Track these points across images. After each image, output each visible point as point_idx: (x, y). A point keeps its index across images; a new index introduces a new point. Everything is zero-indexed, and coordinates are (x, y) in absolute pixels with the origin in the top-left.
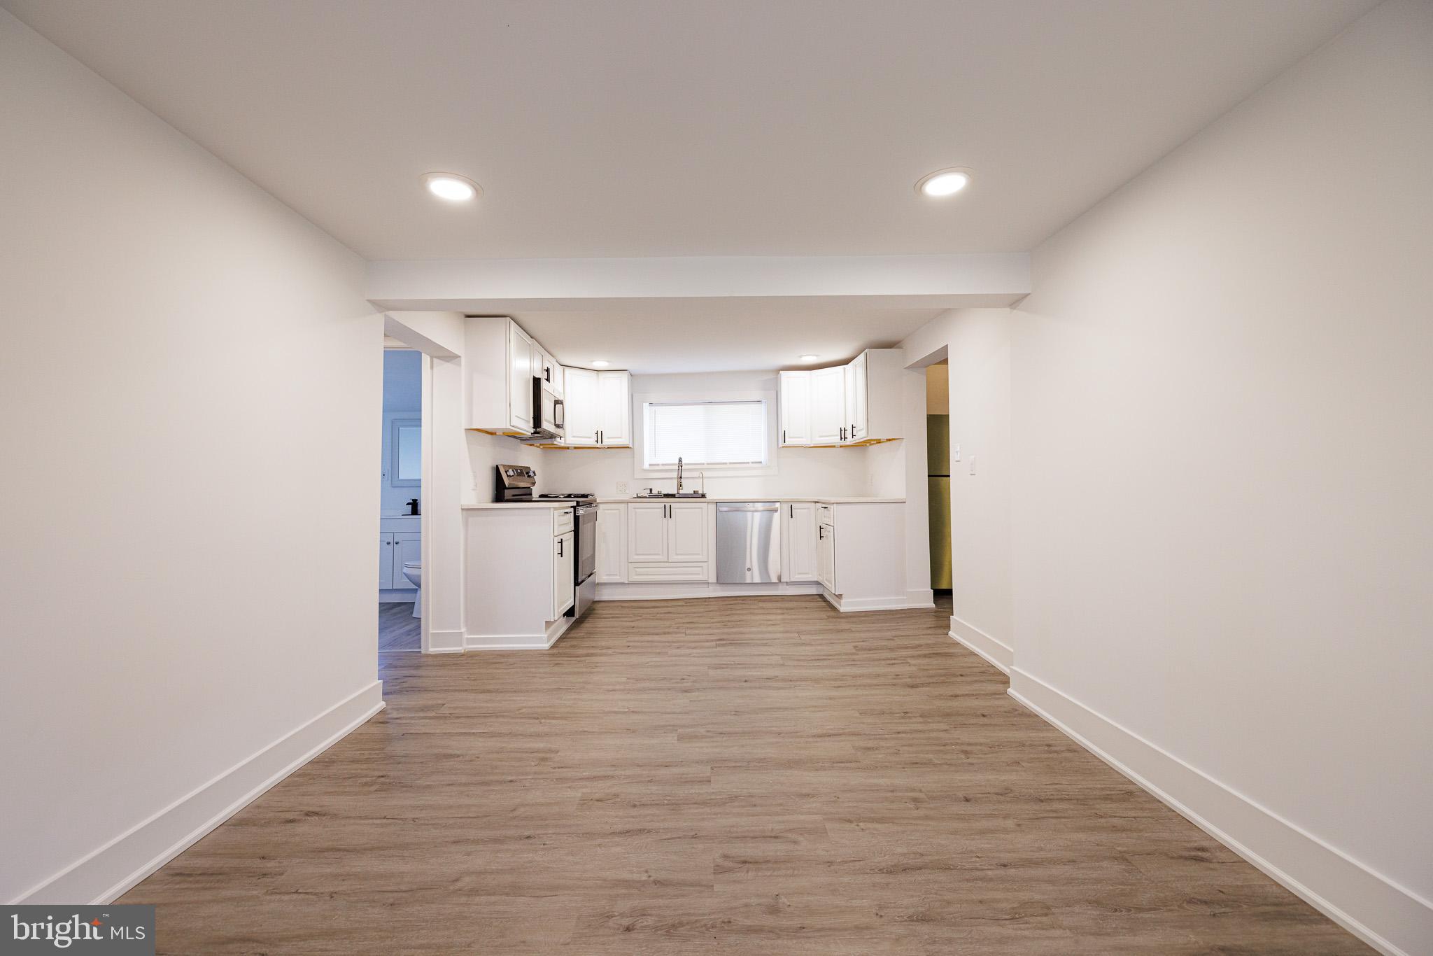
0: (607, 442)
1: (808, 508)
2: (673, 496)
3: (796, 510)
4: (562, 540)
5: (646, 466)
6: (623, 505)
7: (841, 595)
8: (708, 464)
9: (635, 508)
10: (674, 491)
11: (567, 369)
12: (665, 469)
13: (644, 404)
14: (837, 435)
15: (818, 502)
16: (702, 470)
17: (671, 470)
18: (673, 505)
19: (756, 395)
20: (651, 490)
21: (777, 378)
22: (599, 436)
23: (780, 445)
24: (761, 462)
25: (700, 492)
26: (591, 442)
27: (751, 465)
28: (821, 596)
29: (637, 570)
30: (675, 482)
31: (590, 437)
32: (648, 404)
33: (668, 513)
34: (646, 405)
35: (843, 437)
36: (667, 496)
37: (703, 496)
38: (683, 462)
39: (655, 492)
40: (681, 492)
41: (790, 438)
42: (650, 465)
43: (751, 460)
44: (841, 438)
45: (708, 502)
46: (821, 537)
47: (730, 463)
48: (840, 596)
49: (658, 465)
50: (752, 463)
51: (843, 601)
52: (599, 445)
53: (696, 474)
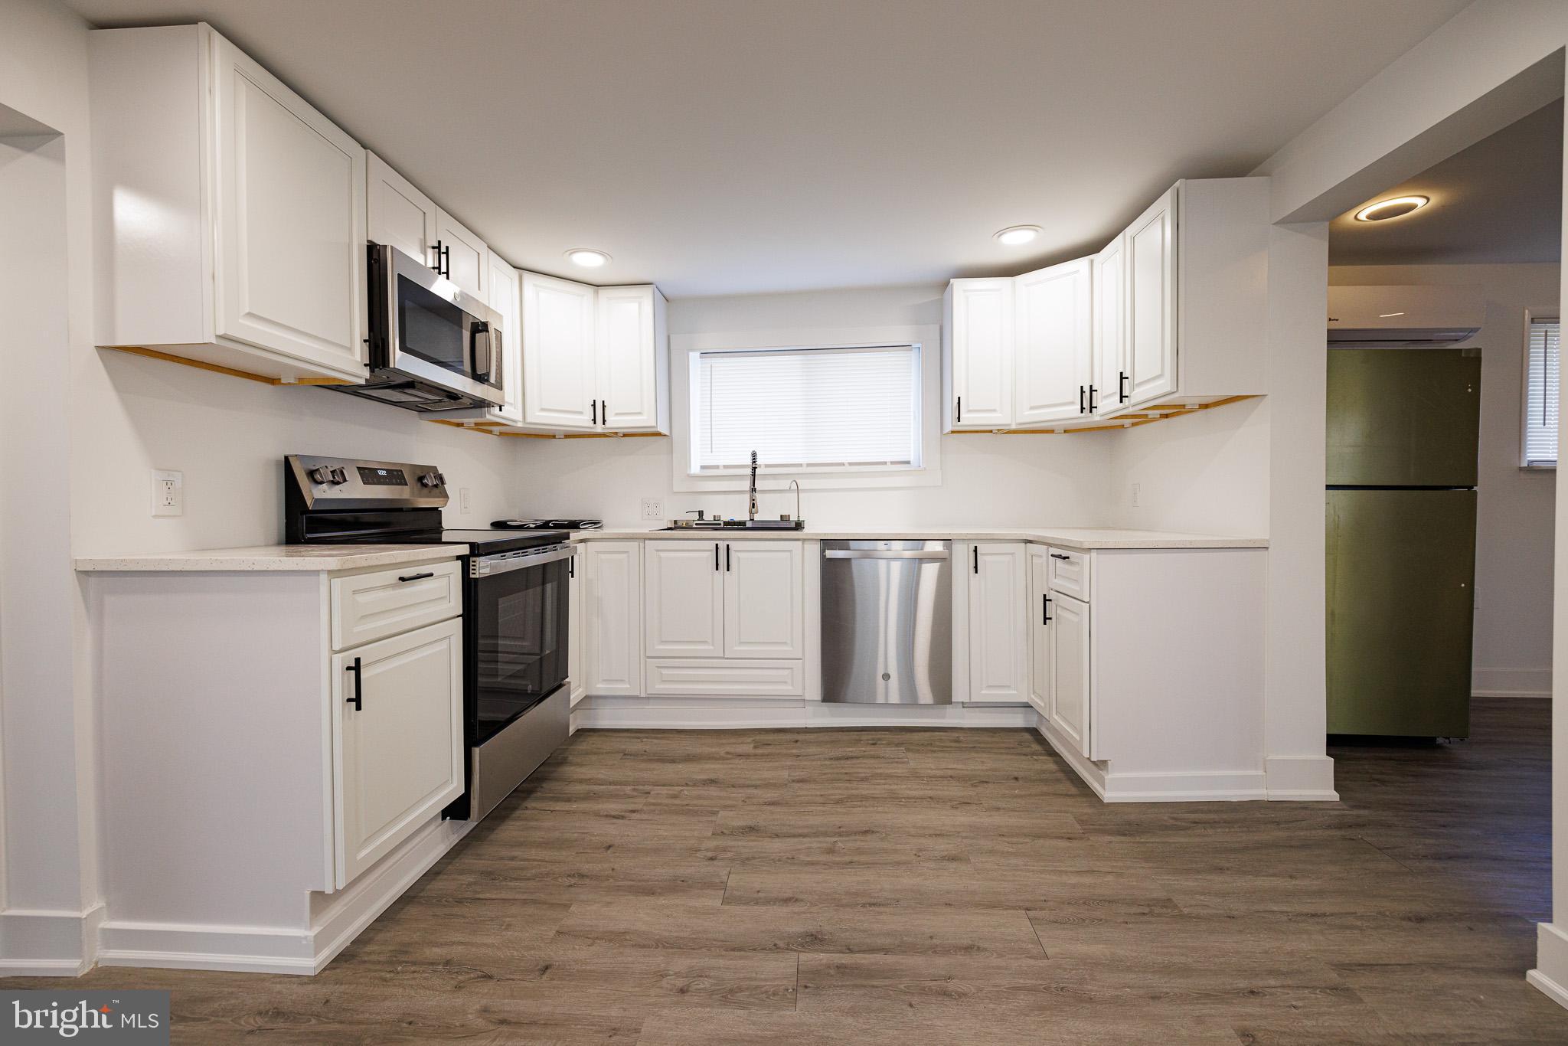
0: (615, 422)
1: (1012, 554)
2: (739, 526)
3: (988, 558)
4: (358, 661)
5: (695, 469)
6: (635, 544)
7: (1105, 762)
8: (809, 465)
9: (658, 551)
10: (745, 517)
11: (526, 275)
12: (728, 474)
13: (691, 354)
14: (1072, 403)
15: (1031, 542)
16: (795, 477)
17: (741, 477)
18: (733, 545)
19: (900, 333)
20: (701, 513)
21: (942, 299)
22: (599, 410)
23: (948, 428)
24: (908, 462)
25: (794, 518)
26: (582, 421)
27: (889, 468)
28: (1034, 732)
29: (665, 671)
30: (747, 497)
31: (581, 413)
32: (698, 354)
33: (722, 560)
34: (694, 356)
35: (1086, 405)
36: (731, 525)
37: (799, 526)
38: (759, 462)
39: (708, 517)
40: (757, 517)
41: (969, 411)
42: (703, 467)
43: (888, 459)
44: (1082, 409)
45: (804, 540)
46: (1045, 619)
47: (850, 464)
48: (1101, 764)
49: (717, 467)
50: (892, 463)
51: (1110, 776)
52: (599, 428)
53: (785, 484)
